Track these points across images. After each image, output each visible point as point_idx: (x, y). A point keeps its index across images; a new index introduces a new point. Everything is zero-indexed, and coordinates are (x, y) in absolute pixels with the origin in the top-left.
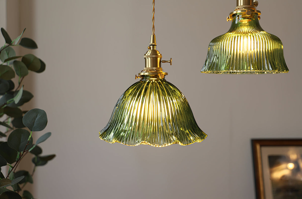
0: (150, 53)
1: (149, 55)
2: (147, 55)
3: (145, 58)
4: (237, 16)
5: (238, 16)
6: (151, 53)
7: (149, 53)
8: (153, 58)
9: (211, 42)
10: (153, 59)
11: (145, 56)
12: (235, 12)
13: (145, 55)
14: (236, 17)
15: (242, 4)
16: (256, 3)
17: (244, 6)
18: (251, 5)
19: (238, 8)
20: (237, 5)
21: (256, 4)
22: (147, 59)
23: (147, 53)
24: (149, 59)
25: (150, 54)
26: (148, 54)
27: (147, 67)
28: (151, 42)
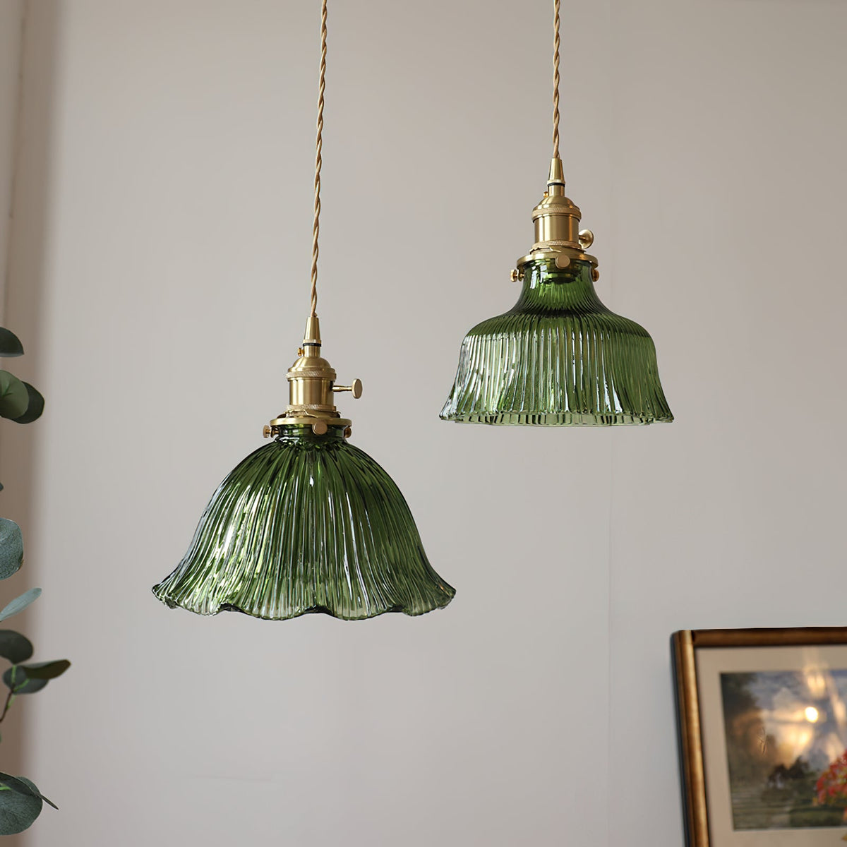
0: (303, 365)
1: (300, 370)
2: (293, 370)
3: (290, 381)
4: (534, 268)
5: (538, 268)
6: (306, 364)
7: (301, 365)
8: (311, 378)
9: (467, 335)
10: (311, 383)
11: (289, 375)
12: (528, 258)
13: (289, 370)
14: (532, 271)
15: (548, 238)
16: (589, 237)
17: (554, 243)
18: (571, 240)
19: (539, 249)
20: (537, 240)
21: (587, 239)
22: (294, 382)
23: (294, 366)
24: (301, 381)
25: (304, 369)
26: (296, 369)
27: (294, 402)
28: (308, 336)
